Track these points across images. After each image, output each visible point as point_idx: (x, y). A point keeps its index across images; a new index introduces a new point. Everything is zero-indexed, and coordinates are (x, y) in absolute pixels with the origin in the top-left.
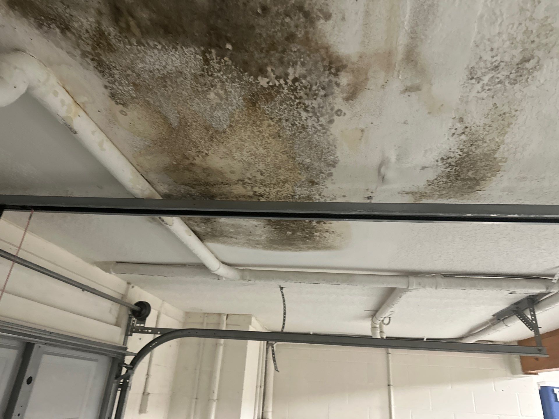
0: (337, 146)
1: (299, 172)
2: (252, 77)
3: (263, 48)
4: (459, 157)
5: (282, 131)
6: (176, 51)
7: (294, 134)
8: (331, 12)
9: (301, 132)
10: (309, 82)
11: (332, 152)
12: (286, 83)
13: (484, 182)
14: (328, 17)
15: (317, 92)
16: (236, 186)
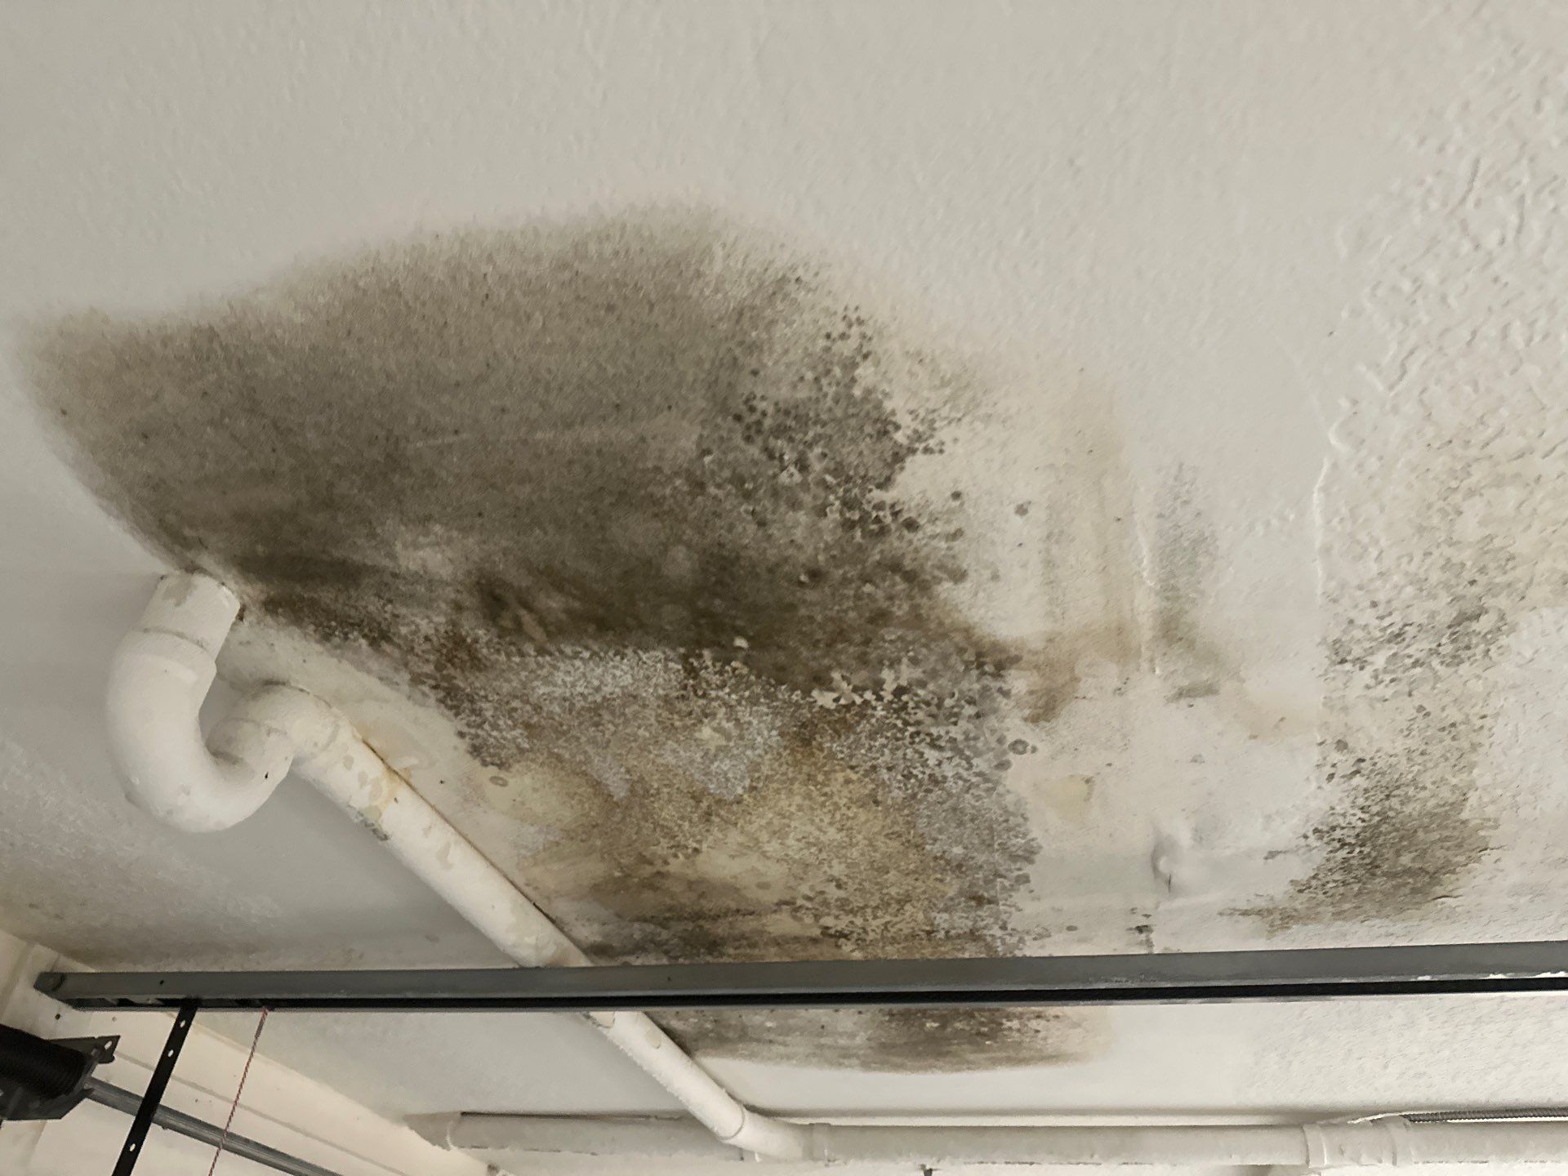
0: (1028, 815)
1: (939, 876)
2: (799, 692)
3: (818, 641)
5: (880, 792)
6: (622, 659)
7: (914, 796)
8: (965, 566)
9: (928, 791)
10: (933, 693)
11: (1018, 829)
12: (880, 698)
13: (1454, 877)
14: (959, 576)
15: (956, 710)
16: (774, 916)
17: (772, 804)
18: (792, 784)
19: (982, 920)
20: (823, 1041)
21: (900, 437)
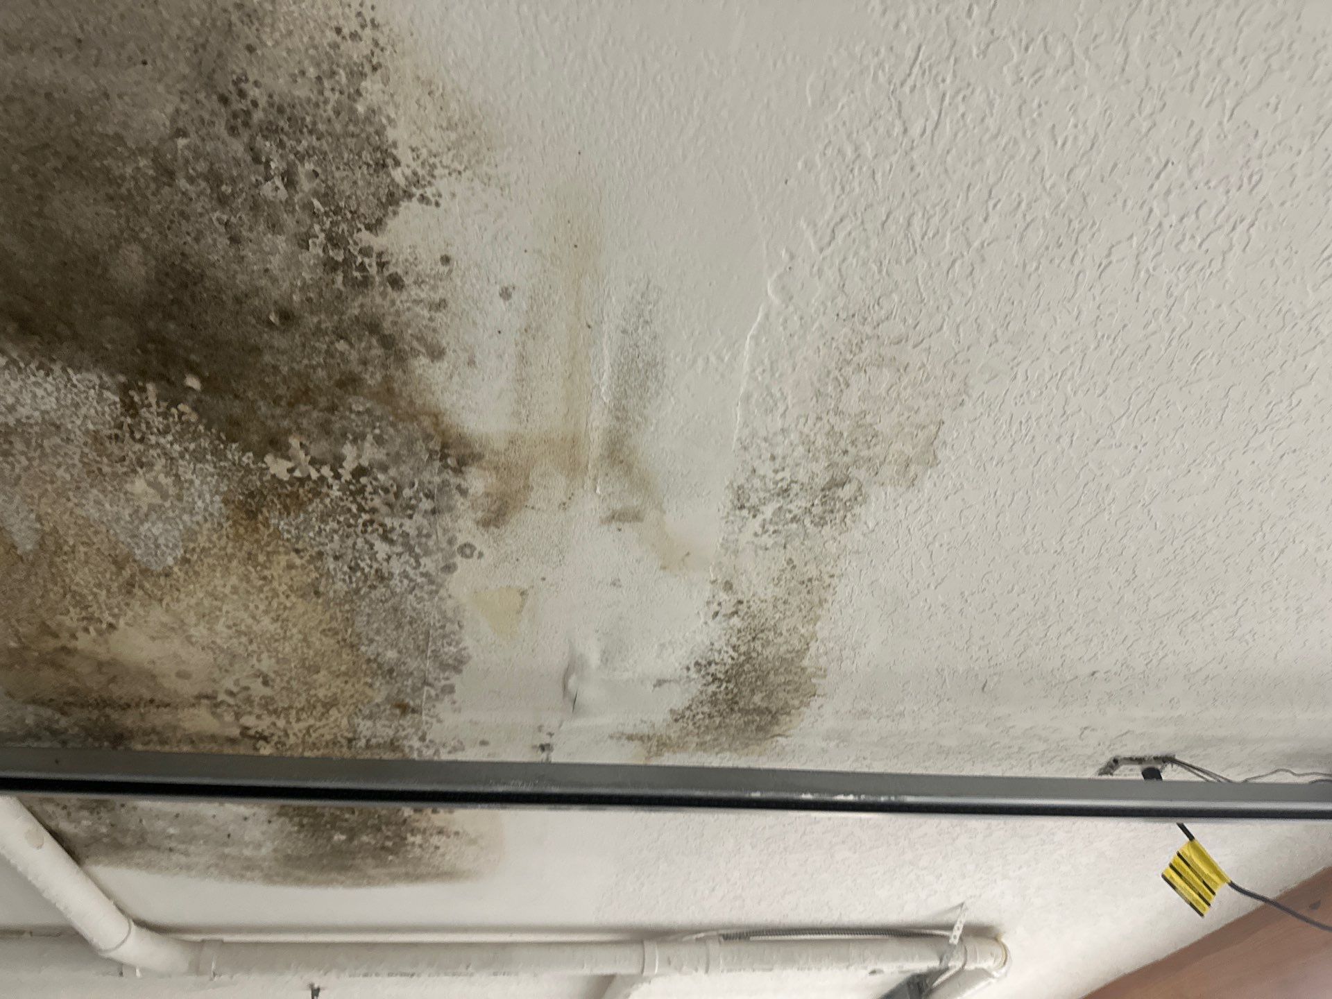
0: (465, 623)
1: (369, 680)
2: (251, 454)
3: (280, 397)
4: (730, 661)
5: (323, 581)
7: (357, 591)
8: (444, 344)
9: (373, 587)
10: (394, 479)
11: (452, 636)
12: (337, 476)
13: (788, 719)
14: (436, 353)
15: (413, 502)
16: (191, 710)
17: (204, 581)
18: (230, 561)
19: (404, 730)
20: (227, 850)
21: (398, 175)
